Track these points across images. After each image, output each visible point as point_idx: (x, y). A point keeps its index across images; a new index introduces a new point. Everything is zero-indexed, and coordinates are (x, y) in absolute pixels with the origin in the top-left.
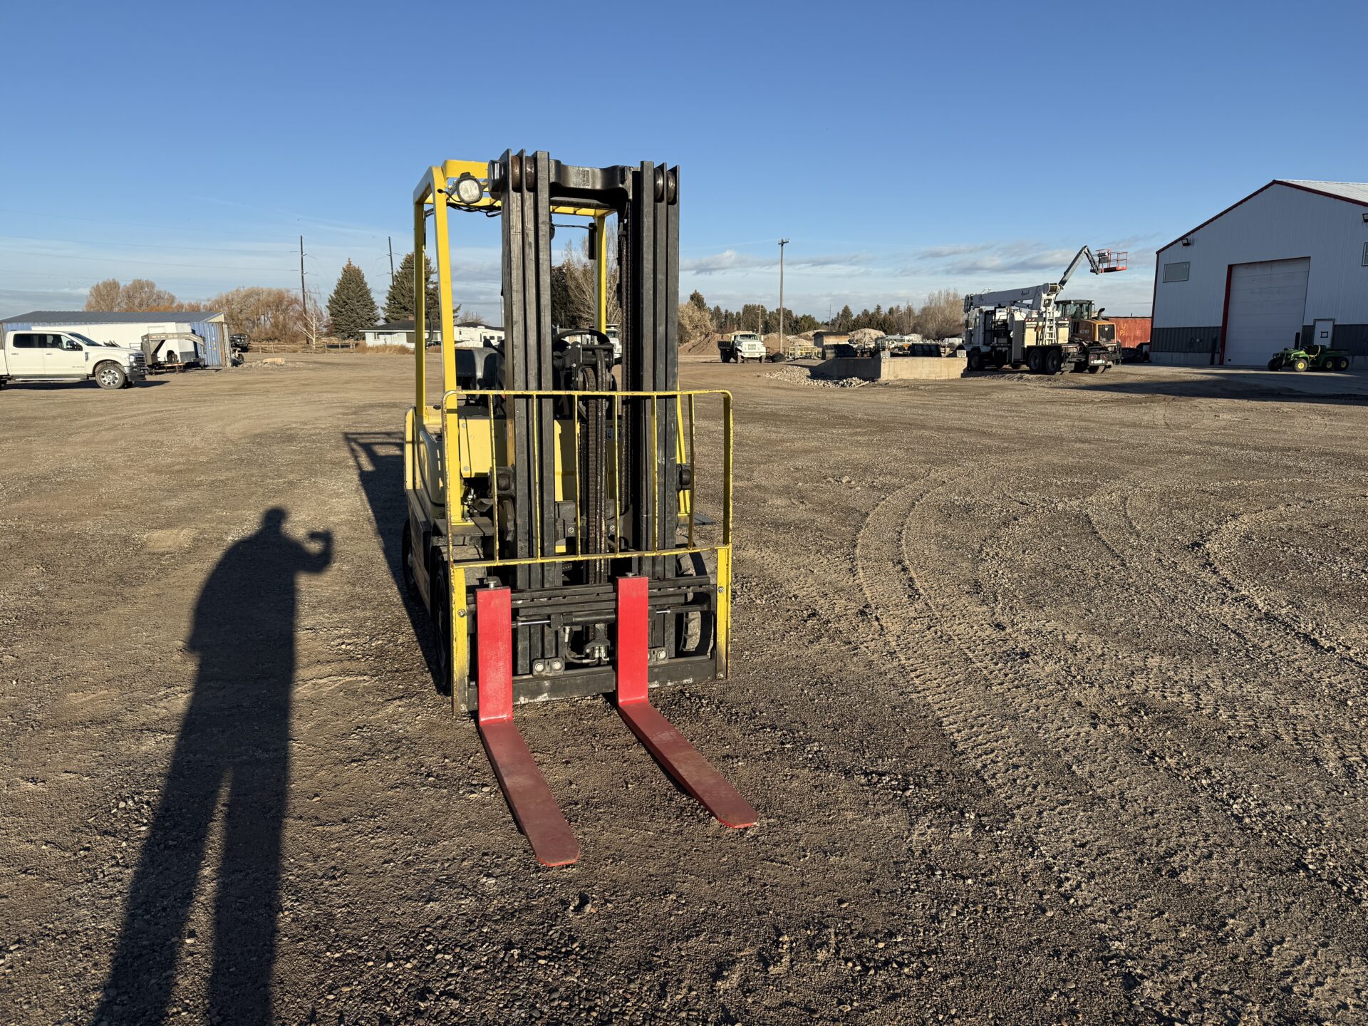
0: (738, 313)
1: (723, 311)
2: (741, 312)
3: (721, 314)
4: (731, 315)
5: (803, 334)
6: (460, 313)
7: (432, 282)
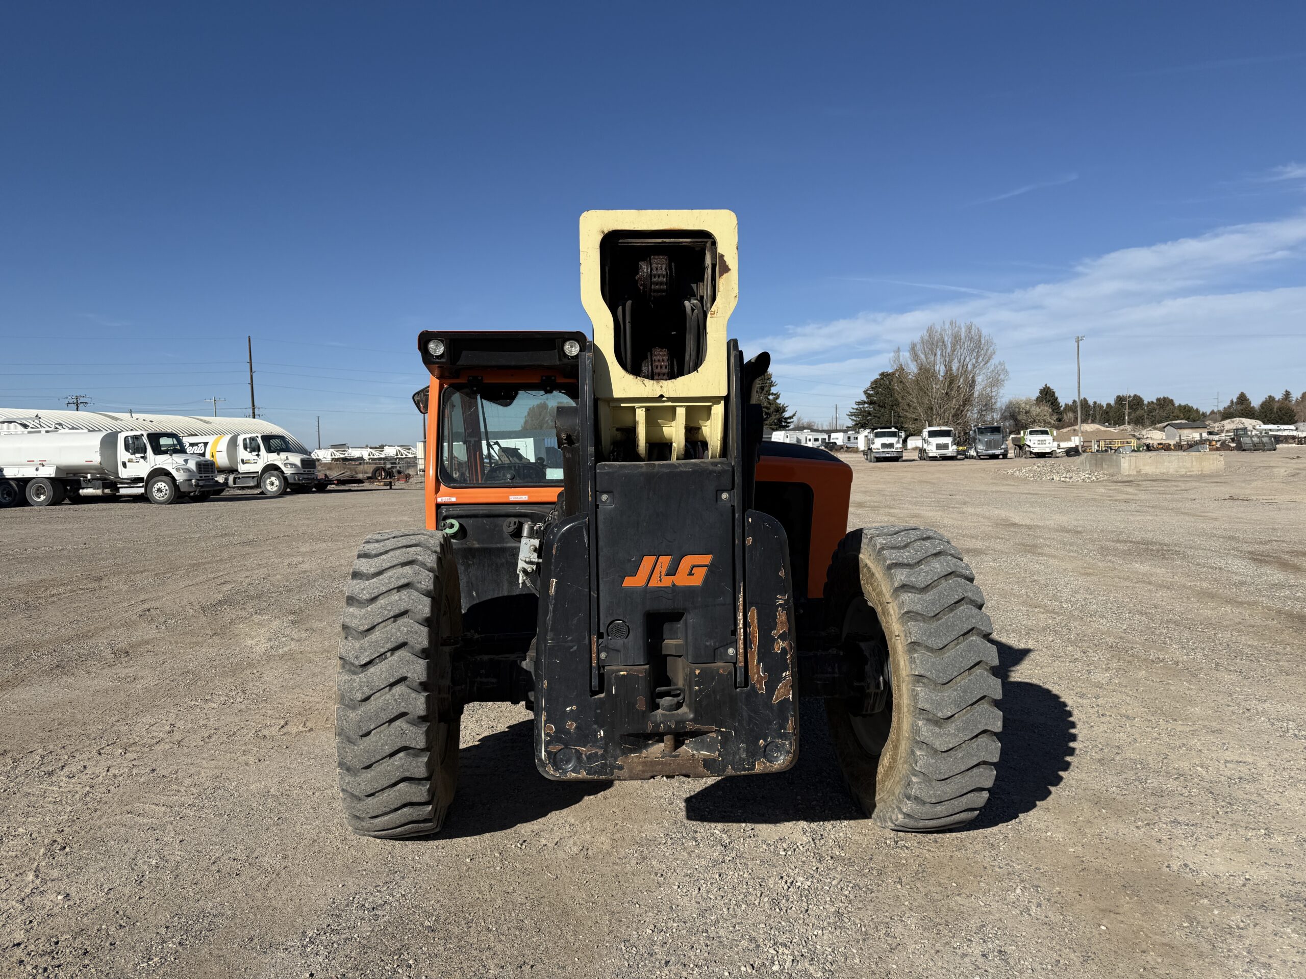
0: (1109, 405)
1: (1091, 402)
2: (1112, 403)
3: (1089, 406)
4: (1101, 407)
5: (1158, 426)
6: (795, 419)
7: (772, 394)
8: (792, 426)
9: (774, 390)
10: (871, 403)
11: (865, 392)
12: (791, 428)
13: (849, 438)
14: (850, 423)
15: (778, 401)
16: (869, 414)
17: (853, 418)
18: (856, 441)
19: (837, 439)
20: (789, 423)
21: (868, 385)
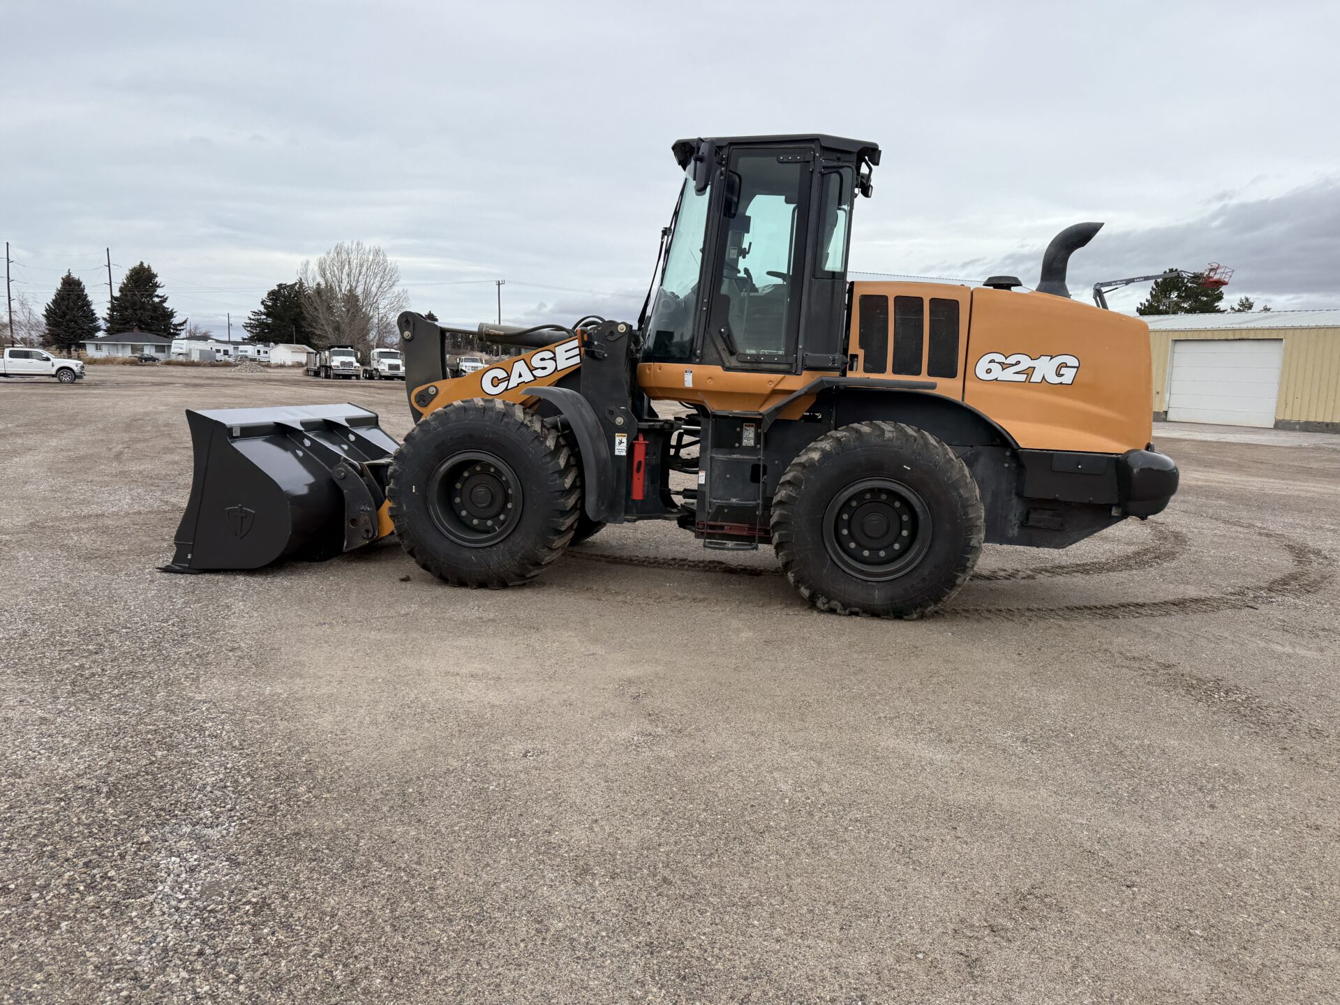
6: (187, 326)
7: (158, 296)
8: (183, 334)
9: (159, 292)
10: (268, 315)
11: (262, 303)
12: (181, 337)
13: (259, 351)
14: (247, 335)
15: (165, 305)
16: (267, 325)
17: (249, 329)
18: (265, 355)
19: (246, 352)
20: (180, 330)
21: (264, 296)
